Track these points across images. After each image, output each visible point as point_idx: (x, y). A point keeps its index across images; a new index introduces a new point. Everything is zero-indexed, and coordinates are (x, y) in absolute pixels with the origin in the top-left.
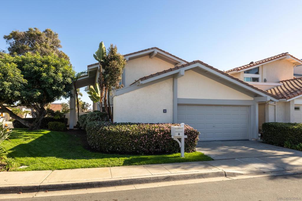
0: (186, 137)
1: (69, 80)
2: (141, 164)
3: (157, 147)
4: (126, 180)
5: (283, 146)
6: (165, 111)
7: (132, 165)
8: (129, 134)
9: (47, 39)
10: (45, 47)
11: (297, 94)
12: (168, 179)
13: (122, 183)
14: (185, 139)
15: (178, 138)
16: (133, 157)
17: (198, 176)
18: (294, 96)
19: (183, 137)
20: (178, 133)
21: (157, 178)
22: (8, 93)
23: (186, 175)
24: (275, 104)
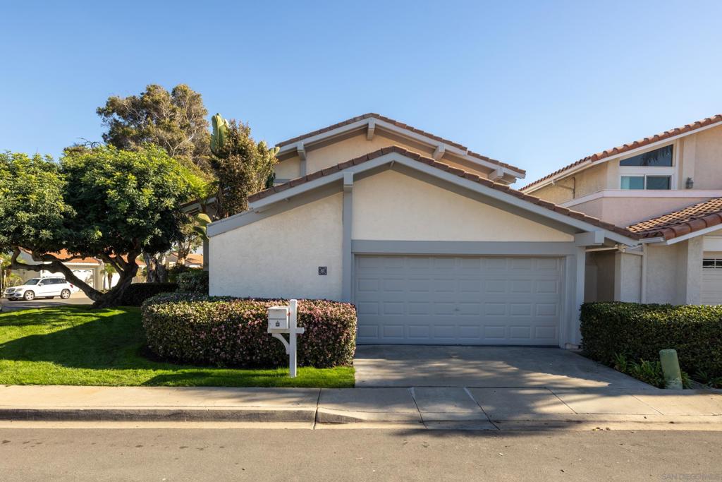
0: (302, 330)
1: (169, 202)
2: (178, 386)
3: (251, 352)
4: (89, 410)
5: (612, 366)
6: (323, 271)
7: (158, 385)
8: (188, 321)
9: (174, 111)
10: (169, 129)
11: (704, 224)
12: (177, 416)
13: (79, 416)
14: (299, 336)
15: (282, 334)
16: (186, 371)
17: (247, 415)
18: (691, 228)
19: (295, 330)
20: (276, 321)
21: (153, 413)
22: (28, 235)
23: (220, 411)
24: (642, 251)
